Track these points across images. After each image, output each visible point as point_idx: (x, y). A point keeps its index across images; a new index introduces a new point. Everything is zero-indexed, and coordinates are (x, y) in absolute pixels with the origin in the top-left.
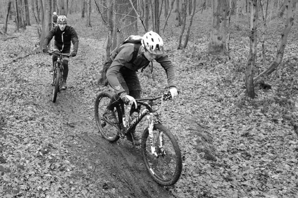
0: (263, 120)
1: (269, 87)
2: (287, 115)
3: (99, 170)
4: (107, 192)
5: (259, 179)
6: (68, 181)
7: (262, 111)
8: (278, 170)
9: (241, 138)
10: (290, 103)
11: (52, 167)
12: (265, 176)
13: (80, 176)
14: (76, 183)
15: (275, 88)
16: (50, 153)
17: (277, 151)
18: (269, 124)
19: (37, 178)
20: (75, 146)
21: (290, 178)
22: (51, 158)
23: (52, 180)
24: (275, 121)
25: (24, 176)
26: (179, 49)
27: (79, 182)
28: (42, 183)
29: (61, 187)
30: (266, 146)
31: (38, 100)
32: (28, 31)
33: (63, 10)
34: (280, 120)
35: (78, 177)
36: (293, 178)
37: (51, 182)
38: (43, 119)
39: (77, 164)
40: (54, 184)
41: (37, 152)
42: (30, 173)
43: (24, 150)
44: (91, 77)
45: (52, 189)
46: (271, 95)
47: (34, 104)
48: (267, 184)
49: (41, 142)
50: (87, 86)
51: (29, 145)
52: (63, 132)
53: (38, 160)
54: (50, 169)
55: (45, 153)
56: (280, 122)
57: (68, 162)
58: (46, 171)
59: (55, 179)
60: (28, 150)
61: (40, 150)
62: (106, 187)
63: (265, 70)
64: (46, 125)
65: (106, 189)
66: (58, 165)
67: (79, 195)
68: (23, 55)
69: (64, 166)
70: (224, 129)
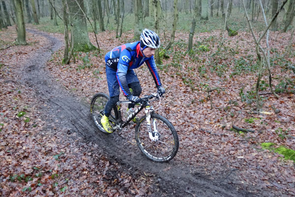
0: (166, 77)
1: (168, 57)
2: (178, 73)
3: (64, 122)
4: (70, 136)
5: (165, 112)
6: (40, 133)
7: (165, 72)
8: (175, 105)
9: (154, 89)
10: (179, 66)
11: (27, 125)
12: (168, 109)
13: (50, 128)
14: (47, 134)
15: (172, 58)
16: (25, 115)
17: (174, 94)
18: (169, 79)
19: (15, 135)
20: (45, 108)
21: (181, 109)
22: (26, 119)
23: (27, 135)
24: (173, 77)
25: (4, 136)
26: (117, 38)
27: (49, 132)
28: (19, 138)
29: (34, 138)
30: (168, 92)
31: (16, 79)
32: (10, 30)
33: (35, 14)
34: (175, 76)
35: (48, 129)
36: (183, 108)
37: (27, 136)
38: (19, 92)
39: (47, 120)
40: (29, 137)
41: (14, 116)
42: (8, 132)
43: (3, 116)
44: (57, 59)
45: (28, 141)
46: (169, 62)
47: (13, 82)
48: (170, 114)
49: (18, 108)
50: (54, 65)
51: (7, 112)
52: (36, 99)
53: (15, 122)
54: (25, 127)
55: (20, 116)
56: (175, 77)
57: (40, 120)
58: (22, 129)
59: (30, 133)
60: (7, 116)
61: (16, 115)
62: (69, 132)
63: (166, 47)
64: (23, 96)
65: (69, 134)
66: (31, 123)
67: (49, 141)
68: (5, 47)
69: (36, 123)
70: (144, 85)
